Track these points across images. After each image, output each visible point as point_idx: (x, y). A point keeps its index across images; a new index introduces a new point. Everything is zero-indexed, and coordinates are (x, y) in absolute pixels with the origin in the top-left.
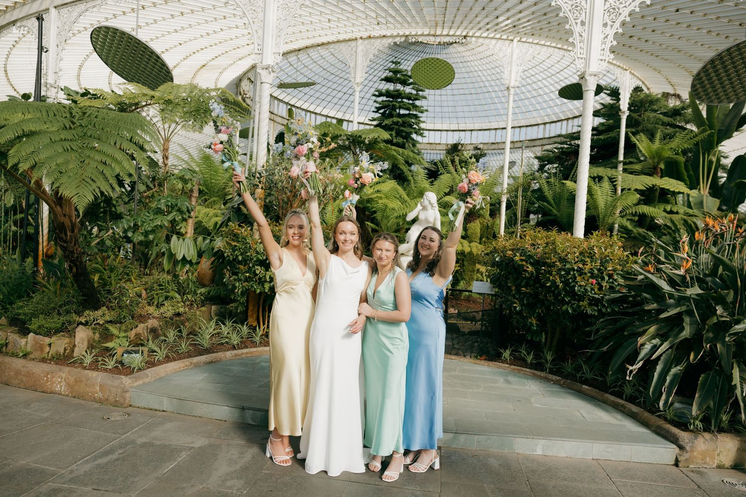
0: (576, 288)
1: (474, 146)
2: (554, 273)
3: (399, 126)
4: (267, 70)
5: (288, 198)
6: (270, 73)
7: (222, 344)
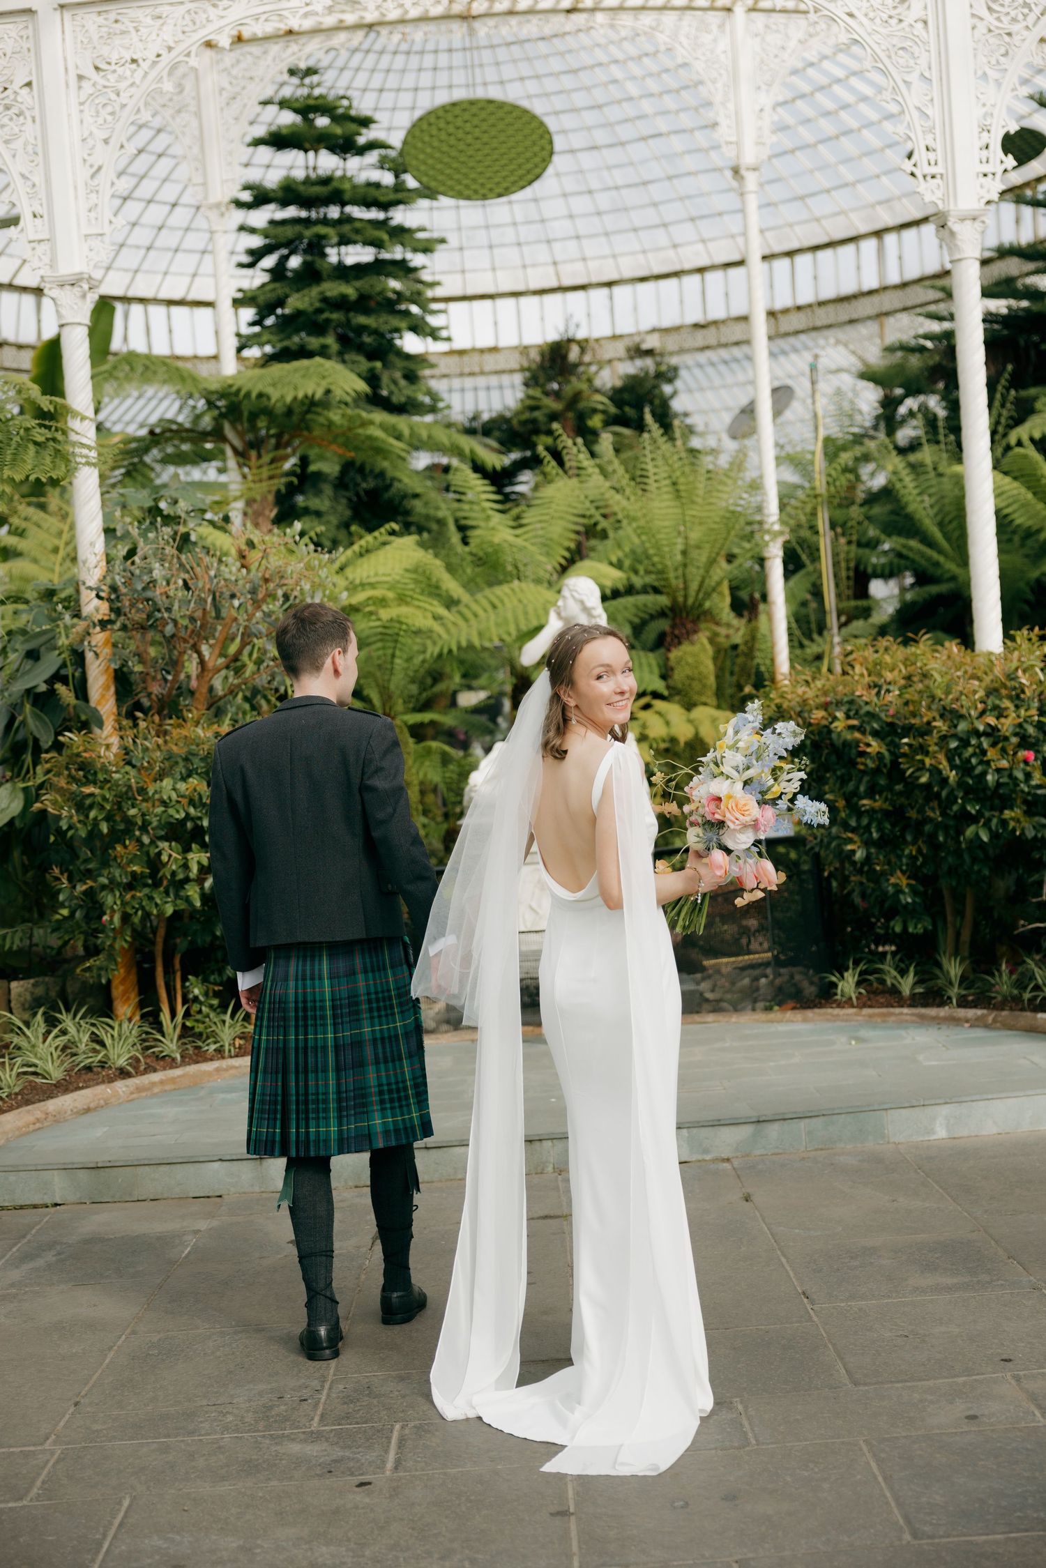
0: (989, 777)
2: (933, 748)
3: (349, 310)
4: (76, 290)
7: (89, 1069)
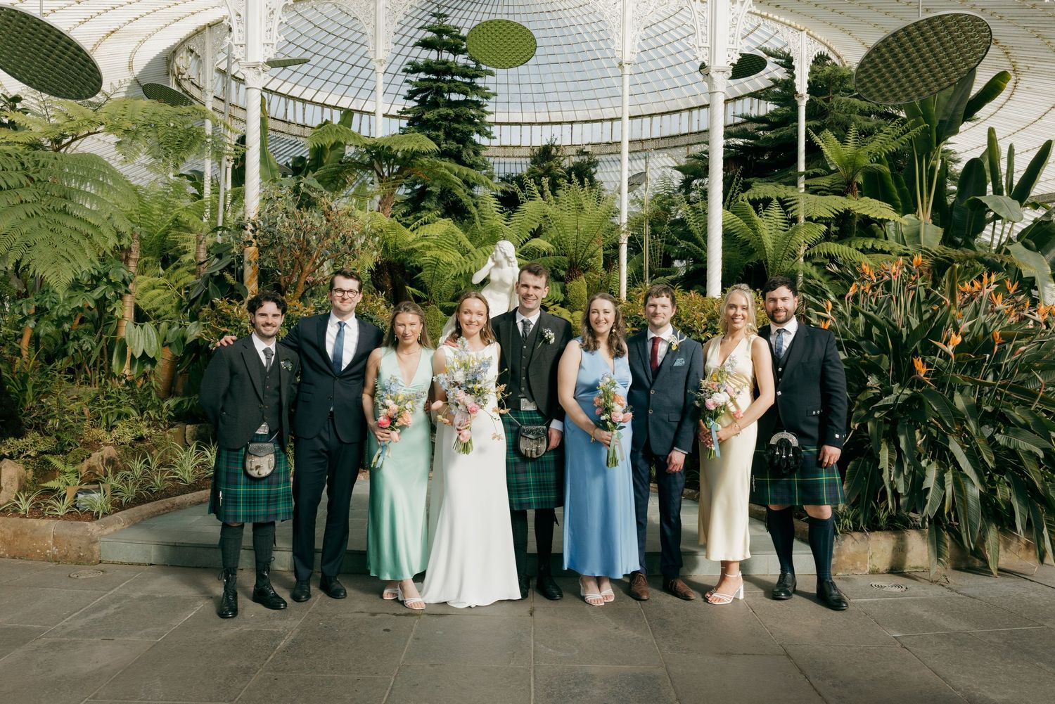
1: (577, 148)
3: (451, 121)
4: (255, 70)
5: (296, 259)
6: (259, 74)
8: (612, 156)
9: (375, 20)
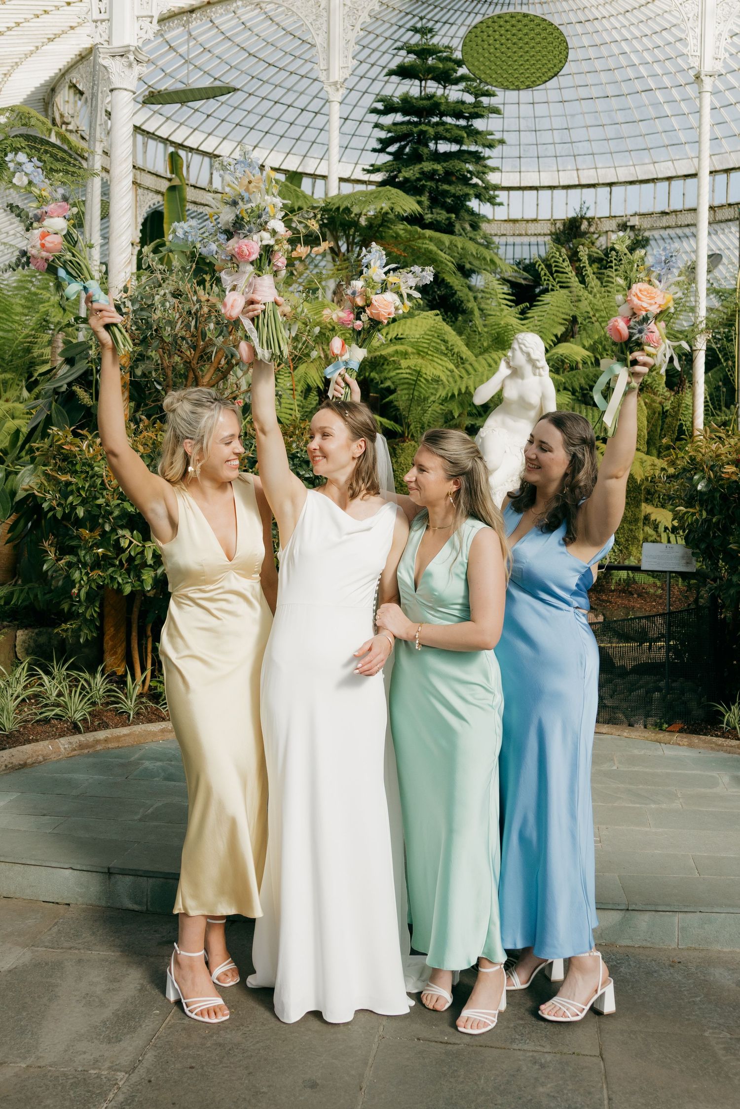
1: (619, 221)
3: (438, 181)
4: (124, 59)
5: (188, 364)
6: (130, 65)
7: (47, 721)
8: (669, 231)
9: (328, 21)
